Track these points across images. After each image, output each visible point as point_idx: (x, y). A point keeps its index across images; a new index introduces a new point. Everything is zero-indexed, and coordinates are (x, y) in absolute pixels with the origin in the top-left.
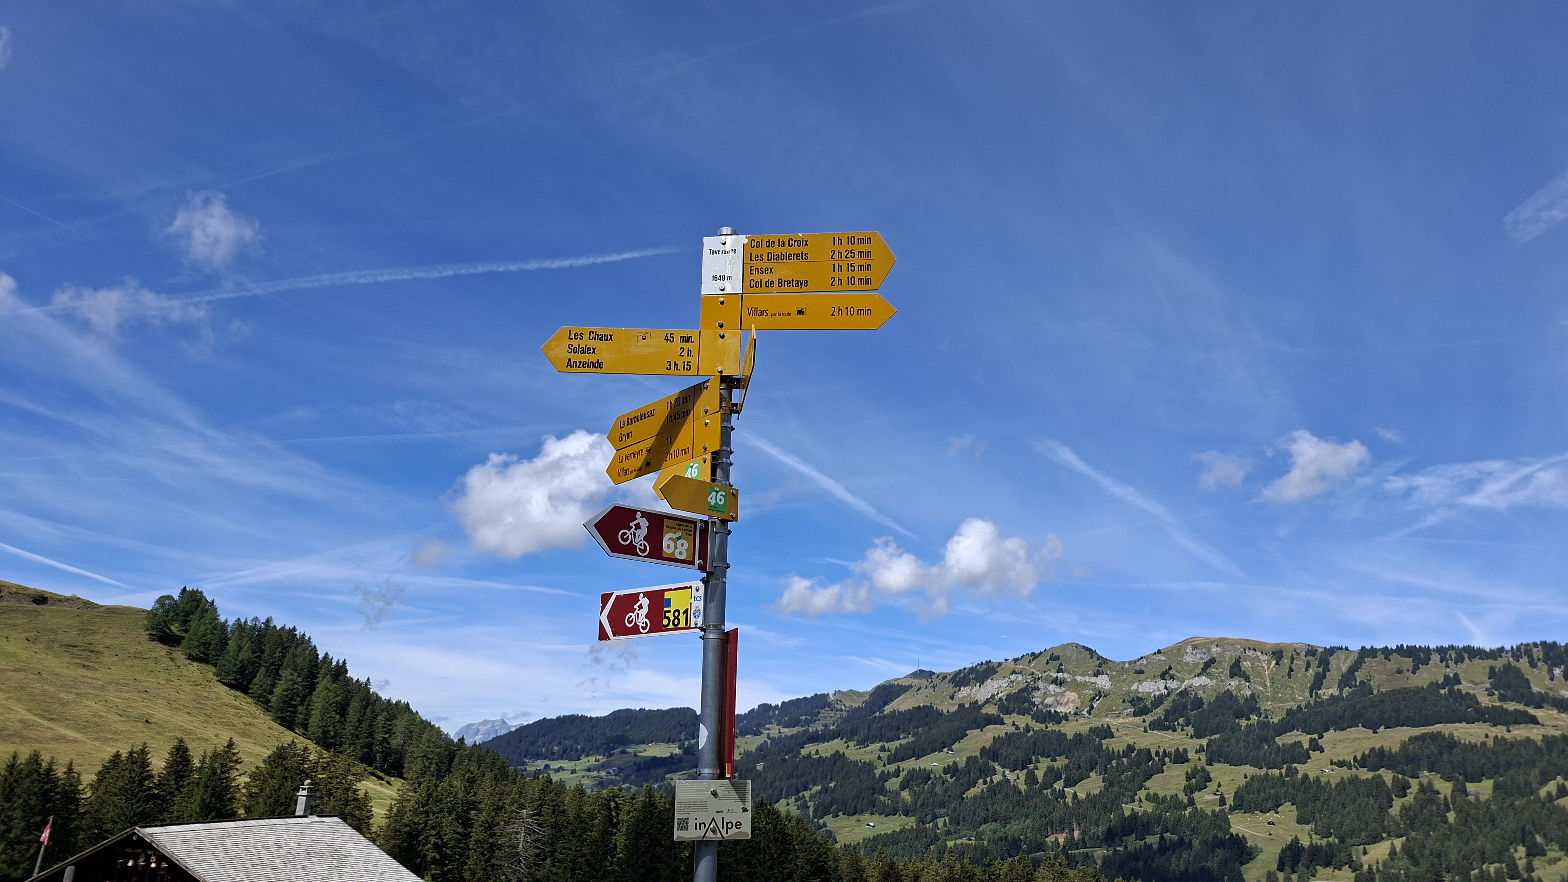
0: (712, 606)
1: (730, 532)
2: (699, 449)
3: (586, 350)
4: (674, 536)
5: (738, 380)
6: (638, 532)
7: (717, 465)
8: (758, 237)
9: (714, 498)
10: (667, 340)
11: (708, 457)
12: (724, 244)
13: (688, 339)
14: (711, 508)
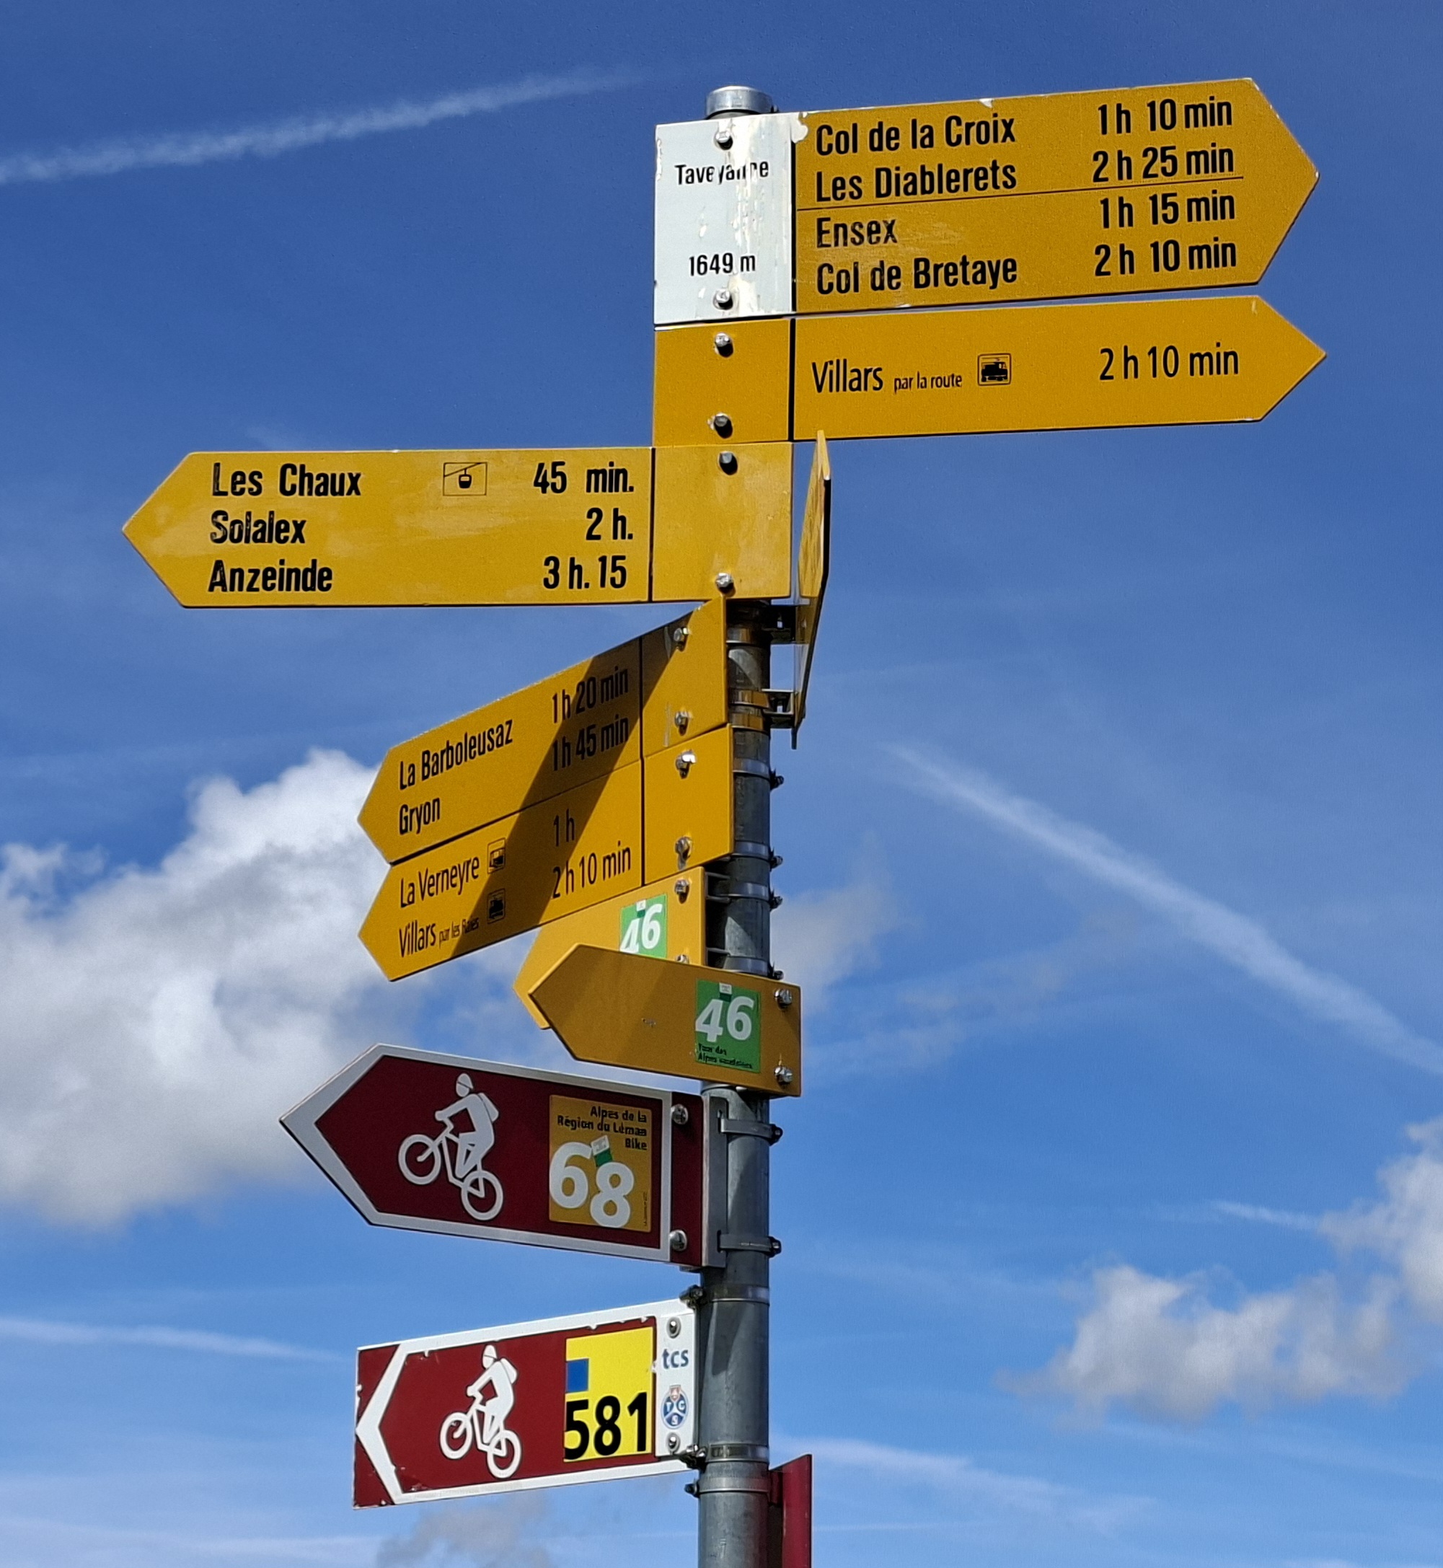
0: (724, 1385)
1: (774, 1135)
2: (661, 854)
3: (273, 530)
4: (586, 1151)
5: (789, 613)
6: (463, 1140)
7: (726, 905)
8: (841, 118)
9: (716, 1019)
10: (544, 485)
11: (695, 879)
12: (727, 145)
13: (611, 479)
14: (708, 1053)
